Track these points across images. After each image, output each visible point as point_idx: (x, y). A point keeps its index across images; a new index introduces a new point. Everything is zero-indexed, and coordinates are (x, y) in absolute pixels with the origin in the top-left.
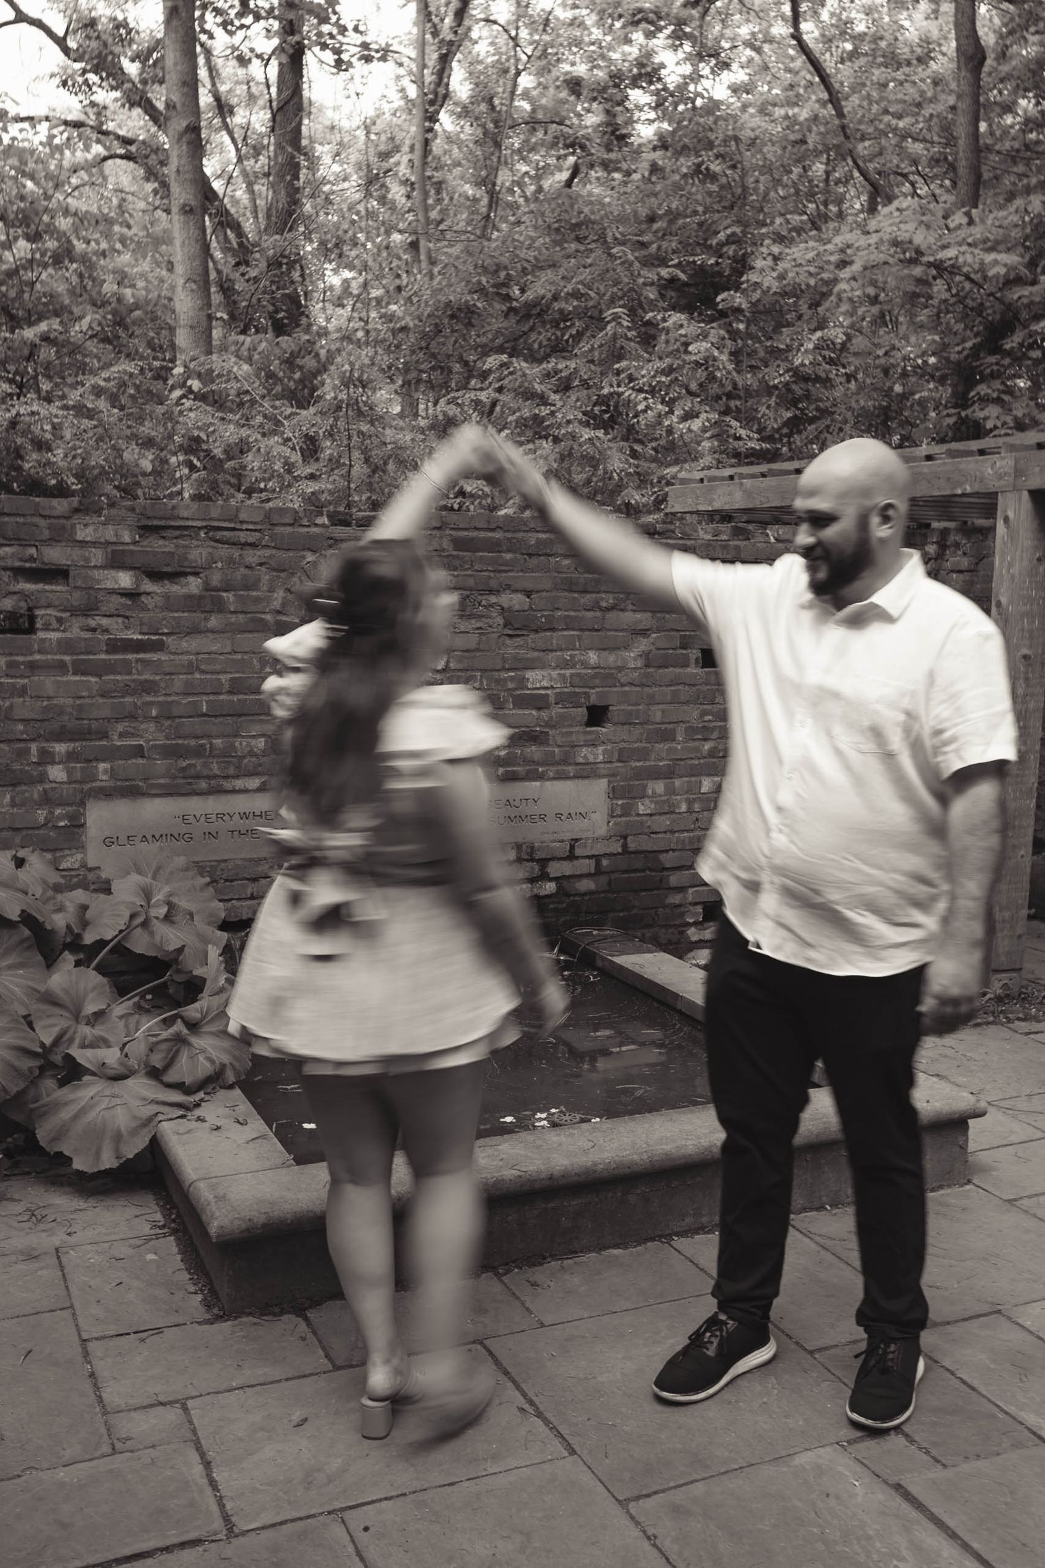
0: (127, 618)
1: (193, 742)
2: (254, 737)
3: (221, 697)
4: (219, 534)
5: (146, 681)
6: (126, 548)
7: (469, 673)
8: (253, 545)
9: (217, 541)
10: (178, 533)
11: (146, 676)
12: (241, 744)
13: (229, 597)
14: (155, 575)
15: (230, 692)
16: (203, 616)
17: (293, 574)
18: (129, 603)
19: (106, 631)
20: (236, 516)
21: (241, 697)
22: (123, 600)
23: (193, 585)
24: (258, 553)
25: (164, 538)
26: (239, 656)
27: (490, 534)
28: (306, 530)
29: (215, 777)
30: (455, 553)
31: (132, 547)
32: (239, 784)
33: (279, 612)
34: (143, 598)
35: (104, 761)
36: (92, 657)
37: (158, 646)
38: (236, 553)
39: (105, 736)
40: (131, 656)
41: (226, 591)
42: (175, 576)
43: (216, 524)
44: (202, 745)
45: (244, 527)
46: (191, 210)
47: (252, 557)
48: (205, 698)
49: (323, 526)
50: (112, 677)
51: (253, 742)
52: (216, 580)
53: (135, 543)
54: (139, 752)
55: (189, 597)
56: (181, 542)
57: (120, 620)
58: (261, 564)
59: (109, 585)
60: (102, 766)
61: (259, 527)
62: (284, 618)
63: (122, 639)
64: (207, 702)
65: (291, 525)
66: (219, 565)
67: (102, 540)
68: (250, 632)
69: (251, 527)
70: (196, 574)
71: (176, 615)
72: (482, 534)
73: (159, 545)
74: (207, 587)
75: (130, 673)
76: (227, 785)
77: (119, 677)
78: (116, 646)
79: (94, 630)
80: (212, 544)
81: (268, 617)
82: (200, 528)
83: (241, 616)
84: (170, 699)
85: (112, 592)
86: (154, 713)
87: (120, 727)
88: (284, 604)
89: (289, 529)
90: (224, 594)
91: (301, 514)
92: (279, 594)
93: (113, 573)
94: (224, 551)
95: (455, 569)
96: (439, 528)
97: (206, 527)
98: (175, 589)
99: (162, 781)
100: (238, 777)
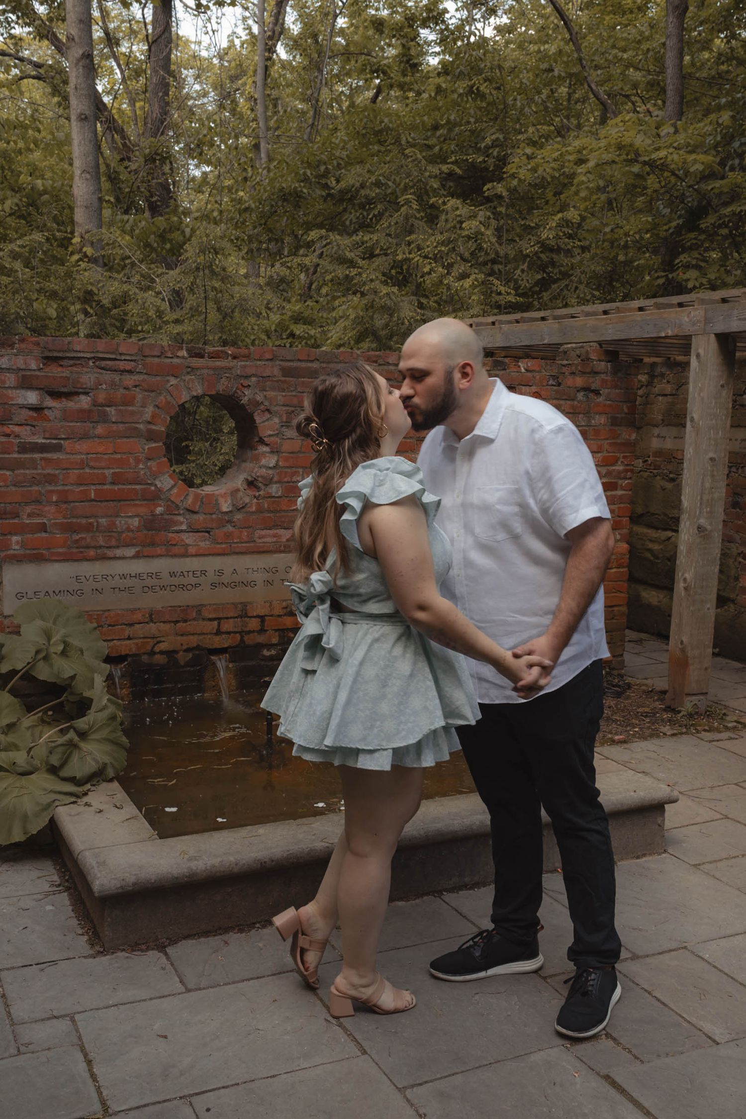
0: (33, 426)
1: (84, 521)
2: (130, 517)
3: (105, 487)
4: (103, 364)
5: (49, 474)
6: (33, 373)
7: (294, 469)
8: (130, 372)
9: (102, 368)
10: (72, 362)
11: (49, 471)
12: (120, 522)
13: (111, 411)
14: (55, 394)
15: (113, 483)
16: (91, 425)
17: (160, 394)
18: (35, 415)
19: (17, 436)
20: (117, 350)
21: (120, 486)
22: (31, 413)
23: (84, 402)
24: (134, 378)
25: (61, 366)
26: (119, 456)
27: (310, 365)
28: (169, 360)
29: (100, 547)
30: (283, 379)
31: (37, 373)
32: (119, 552)
33: (149, 423)
34: (46, 412)
35: (16, 534)
36: (7, 456)
37: (58, 448)
38: (117, 377)
39: (17, 516)
40: (37, 456)
41: (109, 406)
42: (69, 395)
43: (101, 355)
44: (91, 524)
45: (123, 358)
46: (86, 118)
47: (129, 380)
48: (93, 487)
49: (183, 357)
50: (22, 471)
51: (130, 521)
52: (101, 397)
53: (40, 370)
54: (43, 528)
55: (82, 411)
56: (75, 369)
57: (28, 428)
58: (136, 386)
59: (20, 401)
60: (15, 539)
61: (133, 358)
62: (154, 427)
63: (30, 443)
64: (95, 491)
65: (159, 357)
66: (104, 386)
67: (14, 367)
68: (128, 437)
69: (128, 358)
70: (86, 394)
71: (71, 424)
72: (304, 365)
73: (55, 371)
74: (95, 404)
75: (36, 469)
76: (110, 553)
77: (27, 472)
78: (25, 448)
79: (8, 435)
80: (99, 370)
81: (141, 426)
82: (89, 359)
83: (121, 426)
84: (66, 488)
85: (23, 407)
86: (54, 499)
87: (28, 509)
88: (153, 417)
89: (157, 360)
90: (108, 409)
91: (167, 349)
92: (150, 409)
93: (23, 392)
94: (107, 376)
95: (284, 390)
96: (271, 360)
97: (94, 358)
98: (70, 404)
99: (60, 550)
100: (118, 547)
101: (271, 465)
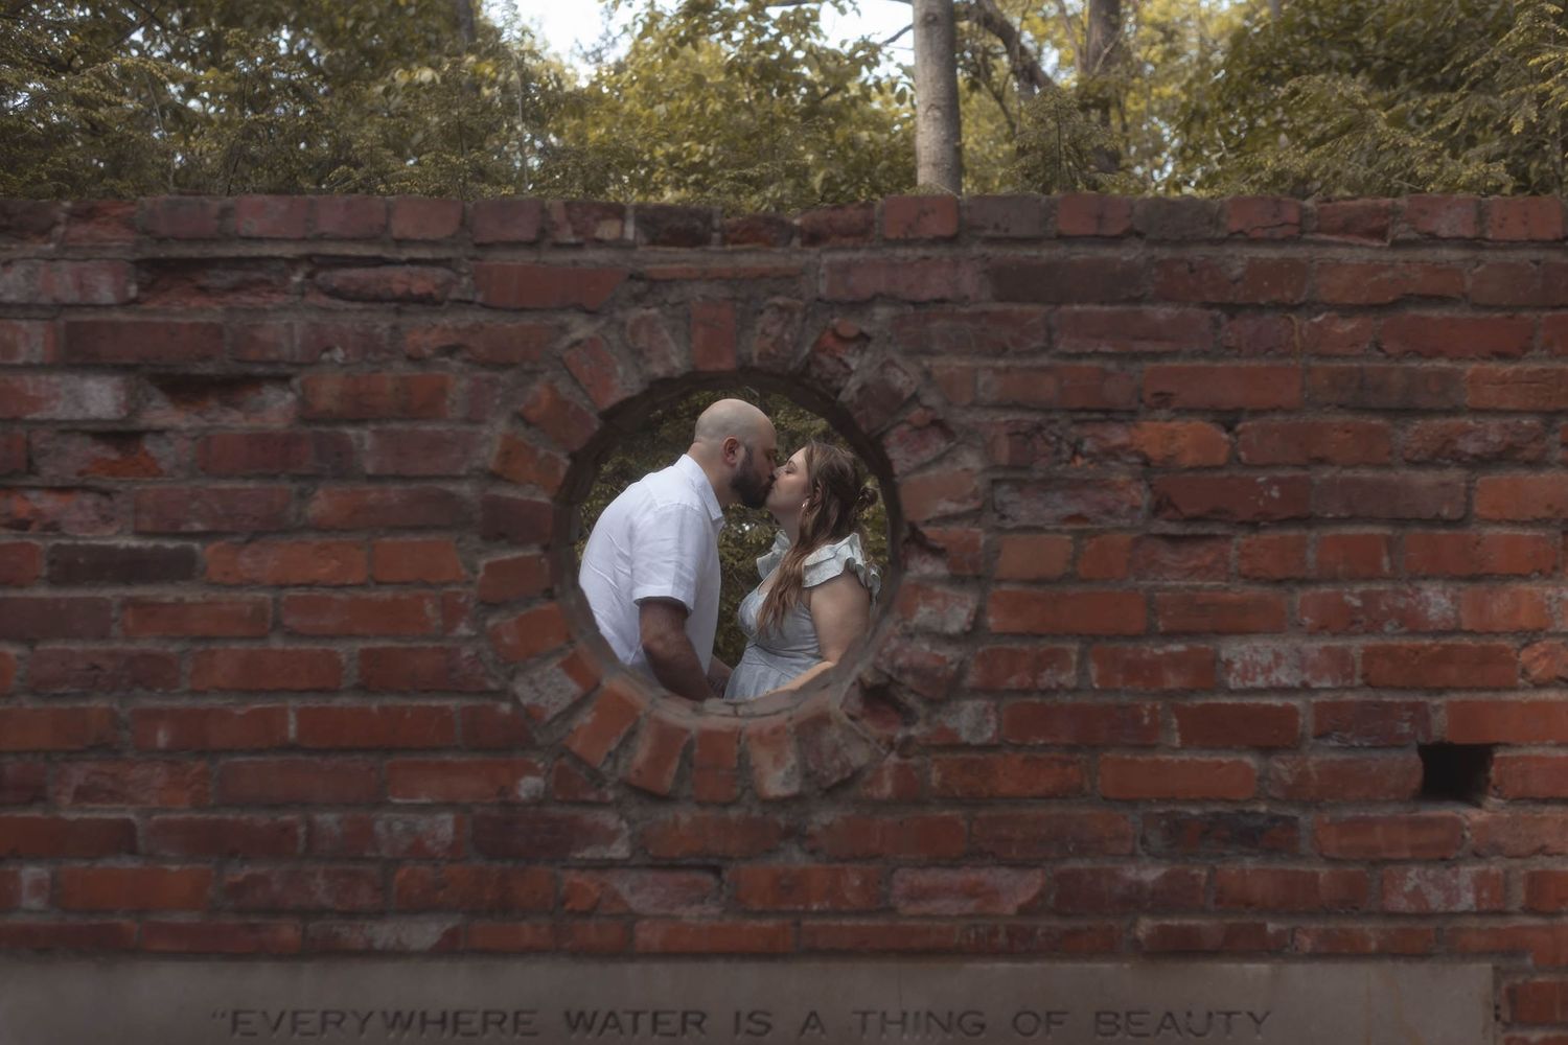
0: (106, 493)
1: (262, 819)
2: (424, 809)
3: (338, 702)
4: (338, 277)
5: (145, 656)
6: (103, 316)
7: (1045, 645)
8: (427, 301)
9: (334, 293)
10: (235, 276)
11: (147, 644)
12: (390, 826)
13: (362, 437)
14: (184, 388)
15: (364, 688)
16: (294, 488)
17: (532, 374)
18: (114, 456)
19: (53, 527)
20: (386, 228)
21: (389, 701)
22: (99, 450)
23: (276, 408)
24: (446, 321)
25: (203, 290)
26: (387, 594)
27: (1107, 253)
28: (571, 256)
29: (321, 912)
30: (997, 307)
31: (119, 316)
32: (383, 933)
33: (495, 477)
34: (149, 445)
35: (36, 859)
36: (13, 593)
37: (180, 567)
38: (382, 323)
39: (35, 794)
40: (110, 593)
41: (358, 421)
42: (232, 387)
43: (331, 249)
44: (287, 829)
45: (405, 254)
47: (426, 331)
48: (293, 703)
49: (620, 244)
50: (59, 645)
51: (423, 823)
52: (329, 390)
53: (127, 304)
54: (122, 838)
55: (262, 440)
56: (246, 299)
57: (89, 500)
58: (450, 351)
59: (61, 410)
60: (31, 873)
61: (443, 254)
62: (508, 492)
63: (91, 550)
64: (302, 714)
65: (531, 245)
66: (339, 354)
67: (45, 300)
68: (419, 529)
69: (424, 253)
70: (283, 380)
71: (225, 485)
72: (1081, 254)
73: (186, 311)
74: (307, 414)
75: (103, 636)
76: (351, 934)
77: (76, 647)
78: (71, 567)
79: (22, 525)
80: (324, 301)
81: (466, 490)
82: (293, 263)
83: (395, 491)
84: (203, 703)
85: (70, 429)
86: (162, 738)
87: (78, 774)
88: (506, 455)
89: (524, 258)
90: (351, 431)
91: (558, 215)
92: (498, 428)
93: (71, 381)
94: (351, 319)
95: (1001, 351)
96: (951, 240)
97: (309, 258)
98: (234, 421)
99: (181, 918)
100: (380, 914)
101: (954, 627)
